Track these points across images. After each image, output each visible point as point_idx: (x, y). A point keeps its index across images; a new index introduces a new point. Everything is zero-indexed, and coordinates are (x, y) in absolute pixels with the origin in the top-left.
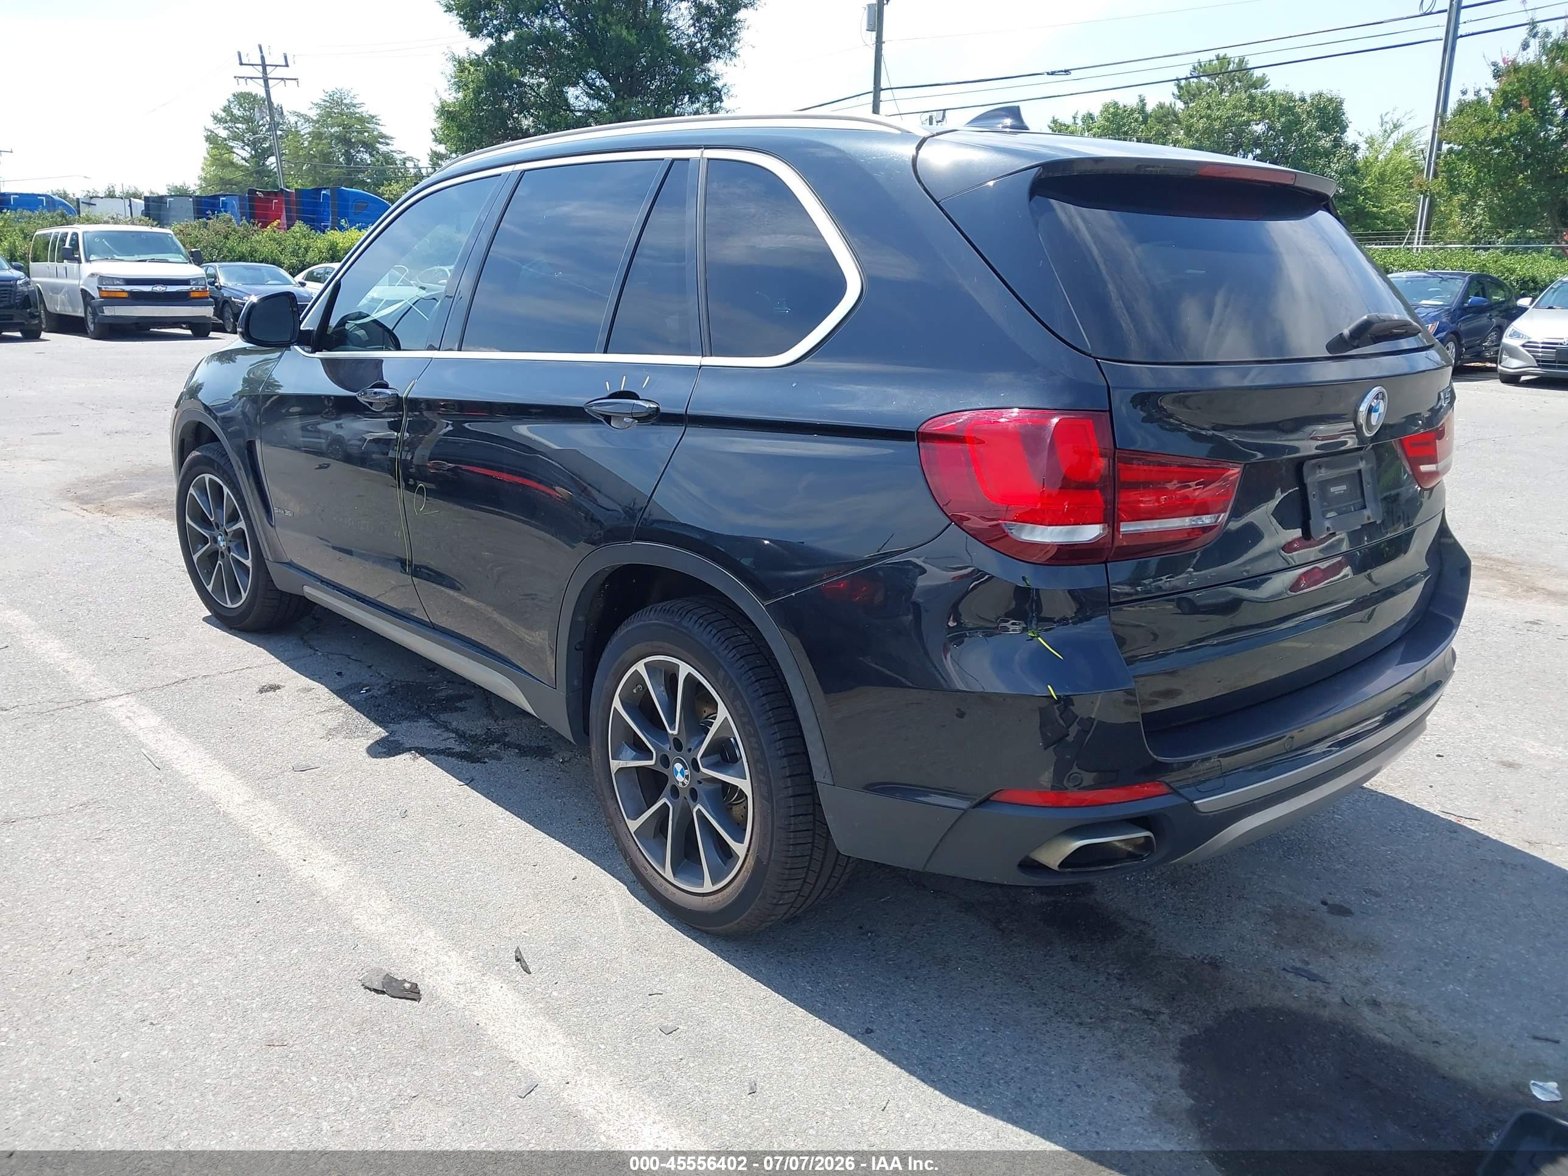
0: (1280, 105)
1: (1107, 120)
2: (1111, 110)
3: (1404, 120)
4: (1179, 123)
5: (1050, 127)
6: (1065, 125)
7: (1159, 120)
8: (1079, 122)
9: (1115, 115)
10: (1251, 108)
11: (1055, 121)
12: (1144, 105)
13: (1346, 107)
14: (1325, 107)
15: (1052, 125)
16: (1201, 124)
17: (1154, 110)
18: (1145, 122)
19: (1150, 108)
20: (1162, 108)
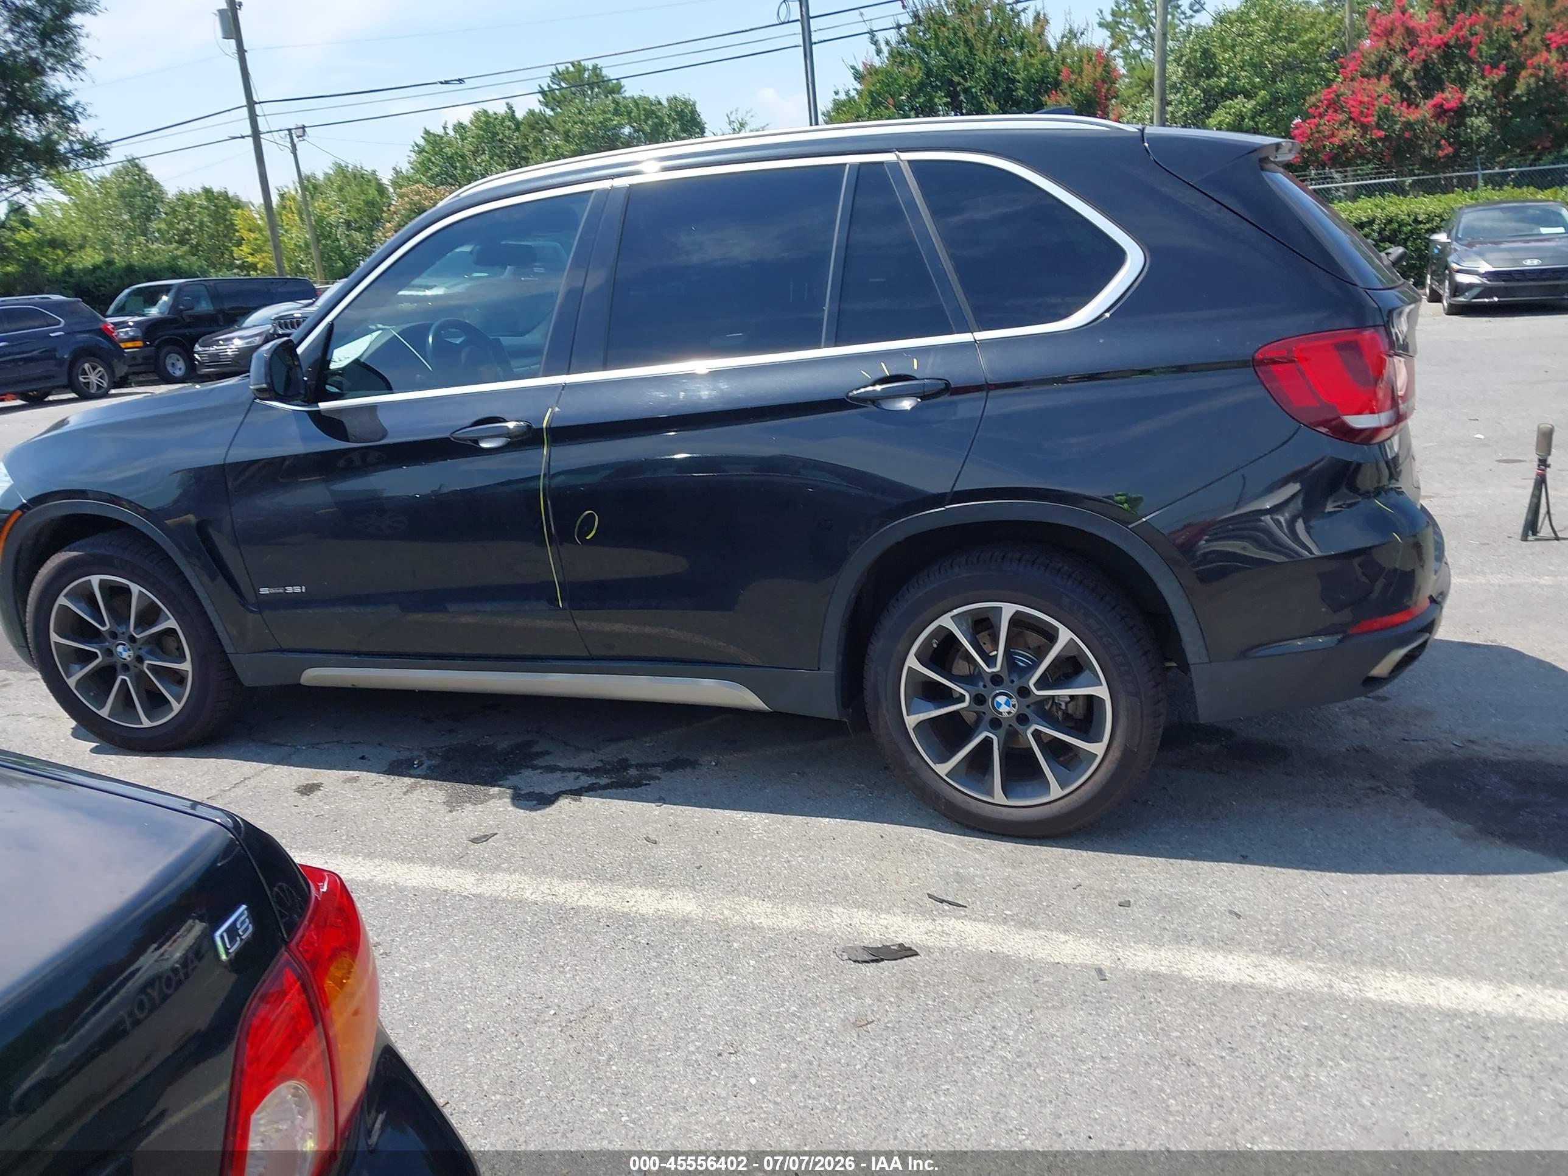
0: (645, 109)
1: (481, 129)
2: (483, 119)
3: (747, 119)
4: (552, 128)
5: (423, 138)
6: (438, 136)
7: (532, 127)
8: (451, 133)
9: (487, 123)
10: (616, 112)
11: (427, 132)
12: (513, 112)
13: (699, 108)
14: (682, 110)
15: (425, 136)
16: (577, 129)
17: (525, 117)
18: (517, 129)
19: (520, 115)
20: (533, 115)
